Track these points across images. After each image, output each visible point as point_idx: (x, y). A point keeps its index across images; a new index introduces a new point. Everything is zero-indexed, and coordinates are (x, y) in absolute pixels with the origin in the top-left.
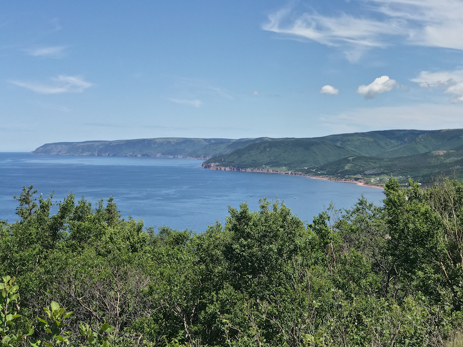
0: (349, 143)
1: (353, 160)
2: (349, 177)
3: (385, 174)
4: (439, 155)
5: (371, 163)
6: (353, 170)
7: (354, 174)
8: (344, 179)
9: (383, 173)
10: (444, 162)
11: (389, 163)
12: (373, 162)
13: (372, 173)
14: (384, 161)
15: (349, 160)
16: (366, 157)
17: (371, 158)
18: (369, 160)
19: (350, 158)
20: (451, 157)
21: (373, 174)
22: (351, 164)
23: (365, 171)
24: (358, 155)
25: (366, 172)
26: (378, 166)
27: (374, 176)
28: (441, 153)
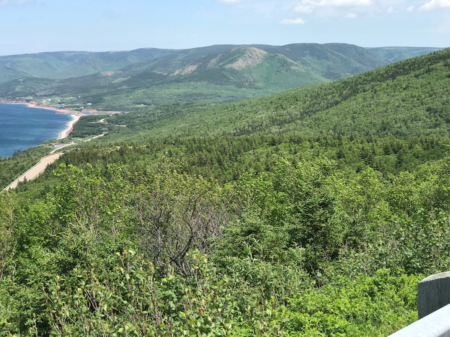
0: (19, 64)
1: (24, 81)
2: (20, 99)
3: (57, 95)
4: (107, 76)
5: (42, 85)
6: (24, 92)
7: (26, 96)
8: (15, 101)
9: (54, 94)
10: (113, 82)
11: (61, 84)
12: (44, 84)
13: (43, 94)
14: (55, 83)
15: (20, 82)
16: (36, 79)
17: (42, 80)
18: (40, 82)
19: (20, 80)
20: (118, 78)
21: (44, 96)
22: (22, 86)
23: (36, 92)
24: (29, 76)
25: (37, 94)
26: (50, 87)
27: (45, 97)
28: (110, 74)
